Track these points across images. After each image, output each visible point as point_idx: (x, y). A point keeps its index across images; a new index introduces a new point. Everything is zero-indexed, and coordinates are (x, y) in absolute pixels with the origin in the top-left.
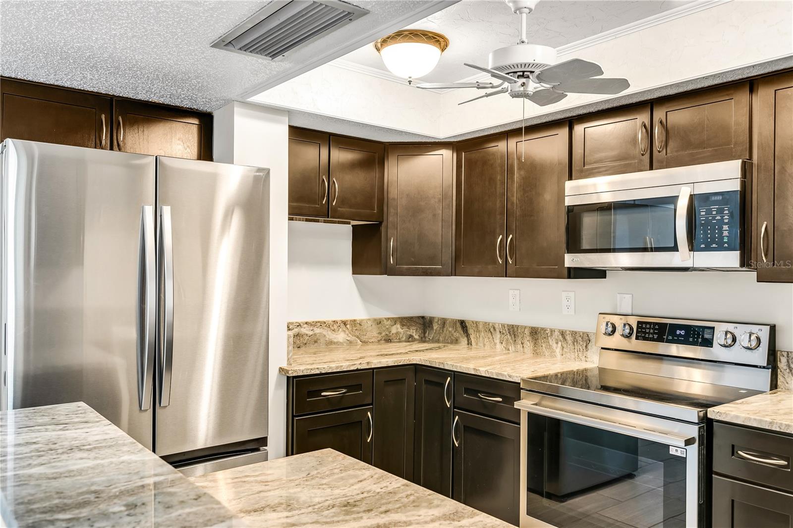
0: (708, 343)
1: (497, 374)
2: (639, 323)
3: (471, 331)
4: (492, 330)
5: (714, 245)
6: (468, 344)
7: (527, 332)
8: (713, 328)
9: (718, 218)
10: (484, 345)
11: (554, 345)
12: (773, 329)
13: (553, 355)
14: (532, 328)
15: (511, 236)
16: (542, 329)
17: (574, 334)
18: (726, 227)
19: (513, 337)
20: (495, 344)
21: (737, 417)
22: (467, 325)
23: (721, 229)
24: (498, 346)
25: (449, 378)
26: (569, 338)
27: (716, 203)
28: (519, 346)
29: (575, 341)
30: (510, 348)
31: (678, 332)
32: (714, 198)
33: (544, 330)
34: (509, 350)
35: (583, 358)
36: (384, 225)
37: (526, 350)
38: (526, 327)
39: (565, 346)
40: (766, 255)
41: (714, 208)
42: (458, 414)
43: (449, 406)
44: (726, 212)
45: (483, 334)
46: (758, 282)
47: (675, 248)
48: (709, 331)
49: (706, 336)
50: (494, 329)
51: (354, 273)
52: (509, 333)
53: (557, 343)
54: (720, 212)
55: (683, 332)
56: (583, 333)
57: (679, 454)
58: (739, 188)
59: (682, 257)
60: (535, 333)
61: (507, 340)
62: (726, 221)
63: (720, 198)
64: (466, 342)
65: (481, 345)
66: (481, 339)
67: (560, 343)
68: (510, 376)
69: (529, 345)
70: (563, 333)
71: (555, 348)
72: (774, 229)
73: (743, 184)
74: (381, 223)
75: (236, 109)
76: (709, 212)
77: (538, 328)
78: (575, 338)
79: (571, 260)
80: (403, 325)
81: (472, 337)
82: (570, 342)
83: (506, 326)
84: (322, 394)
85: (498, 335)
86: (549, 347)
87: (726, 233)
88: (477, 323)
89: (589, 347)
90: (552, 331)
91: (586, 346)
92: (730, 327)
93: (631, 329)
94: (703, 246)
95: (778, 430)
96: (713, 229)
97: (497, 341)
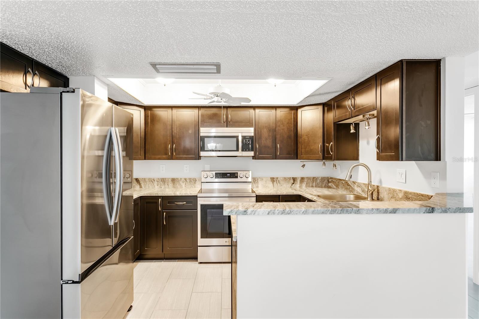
0: (237, 177)
2: (216, 173)
3: (141, 182)
4: (153, 181)
5: (247, 150)
6: (140, 188)
7: (170, 180)
8: (237, 173)
9: (248, 143)
10: (149, 187)
11: (182, 184)
13: (181, 187)
14: (172, 178)
15: (174, 145)
16: (177, 178)
17: (190, 179)
18: (250, 145)
19: (163, 182)
20: (155, 186)
22: (139, 180)
24: (156, 187)
26: (188, 180)
27: (247, 138)
28: (166, 186)
29: (190, 181)
30: (162, 187)
31: (228, 175)
32: (247, 137)
33: (178, 179)
34: (161, 187)
35: (194, 187)
37: (169, 187)
38: (169, 178)
39: (186, 183)
40: (258, 153)
41: (247, 140)
45: (148, 183)
47: (237, 150)
49: (236, 175)
50: (154, 180)
52: (161, 181)
53: (183, 183)
54: (249, 141)
55: (229, 175)
56: (194, 178)
59: (239, 153)
60: (173, 180)
61: (161, 184)
62: (250, 143)
63: (249, 137)
64: (139, 187)
65: (148, 187)
66: (147, 185)
67: (184, 183)
69: (171, 185)
70: (185, 179)
71: (182, 185)
72: (259, 146)
76: (246, 141)
77: (175, 178)
78: (190, 180)
81: (142, 185)
82: (188, 182)
83: (160, 179)
85: (156, 182)
86: (180, 184)
87: (250, 147)
88: (144, 180)
89: (196, 183)
90: (181, 179)
91: (195, 183)
92: (243, 172)
93: (214, 175)
94: (245, 150)
96: (247, 145)
97: (156, 185)
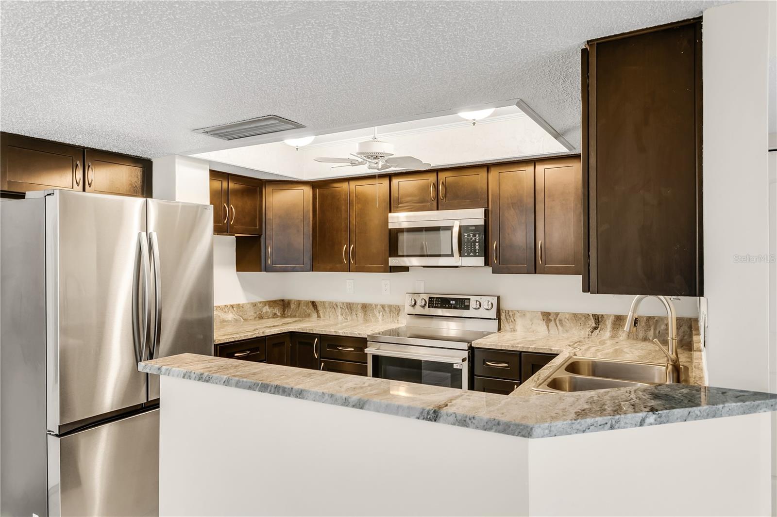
0: (467, 308)
1: (351, 333)
2: (430, 298)
3: (319, 308)
4: (335, 307)
5: (472, 254)
6: (318, 317)
7: (359, 307)
8: (469, 299)
9: (473, 239)
10: (330, 317)
11: (378, 314)
12: (499, 298)
13: (377, 321)
14: (363, 304)
15: (352, 246)
16: (370, 304)
17: (390, 306)
18: (477, 244)
19: (350, 310)
20: (338, 316)
21: (486, 344)
22: (317, 304)
23: (475, 245)
24: (340, 317)
25: (316, 339)
26: (387, 309)
27: (472, 231)
28: (354, 317)
29: (391, 311)
30: (348, 318)
31: (451, 302)
32: (471, 228)
33: (371, 305)
34: (347, 319)
35: (396, 321)
36: (263, 237)
37: (359, 319)
38: (358, 304)
39: (384, 314)
40: (496, 259)
41: (471, 234)
42: (323, 361)
43: (316, 357)
44: (477, 236)
45: (328, 309)
46: (493, 273)
47: (452, 255)
48: (467, 301)
49: (466, 304)
50: (337, 306)
51: (237, 270)
52: (347, 308)
53: (379, 313)
54: (474, 235)
55: (454, 302)
56: (396, 306)
57: (458, 367)
58: (483, 224)
59: (456, 260)
60: (365, 307)
61: (346, 313)
62: (477, 241)
63: (474, 228)
64: (316, 316)
65: (328, 317)
66: (327, 313)
67: (381, 313)
68: (359, 334)
69: (361, 315)
70: (383, 307)
71: (378, 316)
72: (499, 245)
73: (485, 221)
74: (260, 236)
75: (177, 160)
76: (469, 235)
77: (367, 304)
78: (391, 309)
79: (393, 261)
80: (270, 307)
81: (321, 312)
82: (388, 312)
83: (345, 304)
84: (235, 355)
85: (340, 310)
86: (374, 316)
87: (477, 247)
88: (324, 303)
89: (400, 314)
90: (376, 305)
91: (398, 314)
92: (478, 298)
93: (426, 302)
94: (466, 254)
95: (504, 349)
96: (471, 245)
97: (339, 314)
